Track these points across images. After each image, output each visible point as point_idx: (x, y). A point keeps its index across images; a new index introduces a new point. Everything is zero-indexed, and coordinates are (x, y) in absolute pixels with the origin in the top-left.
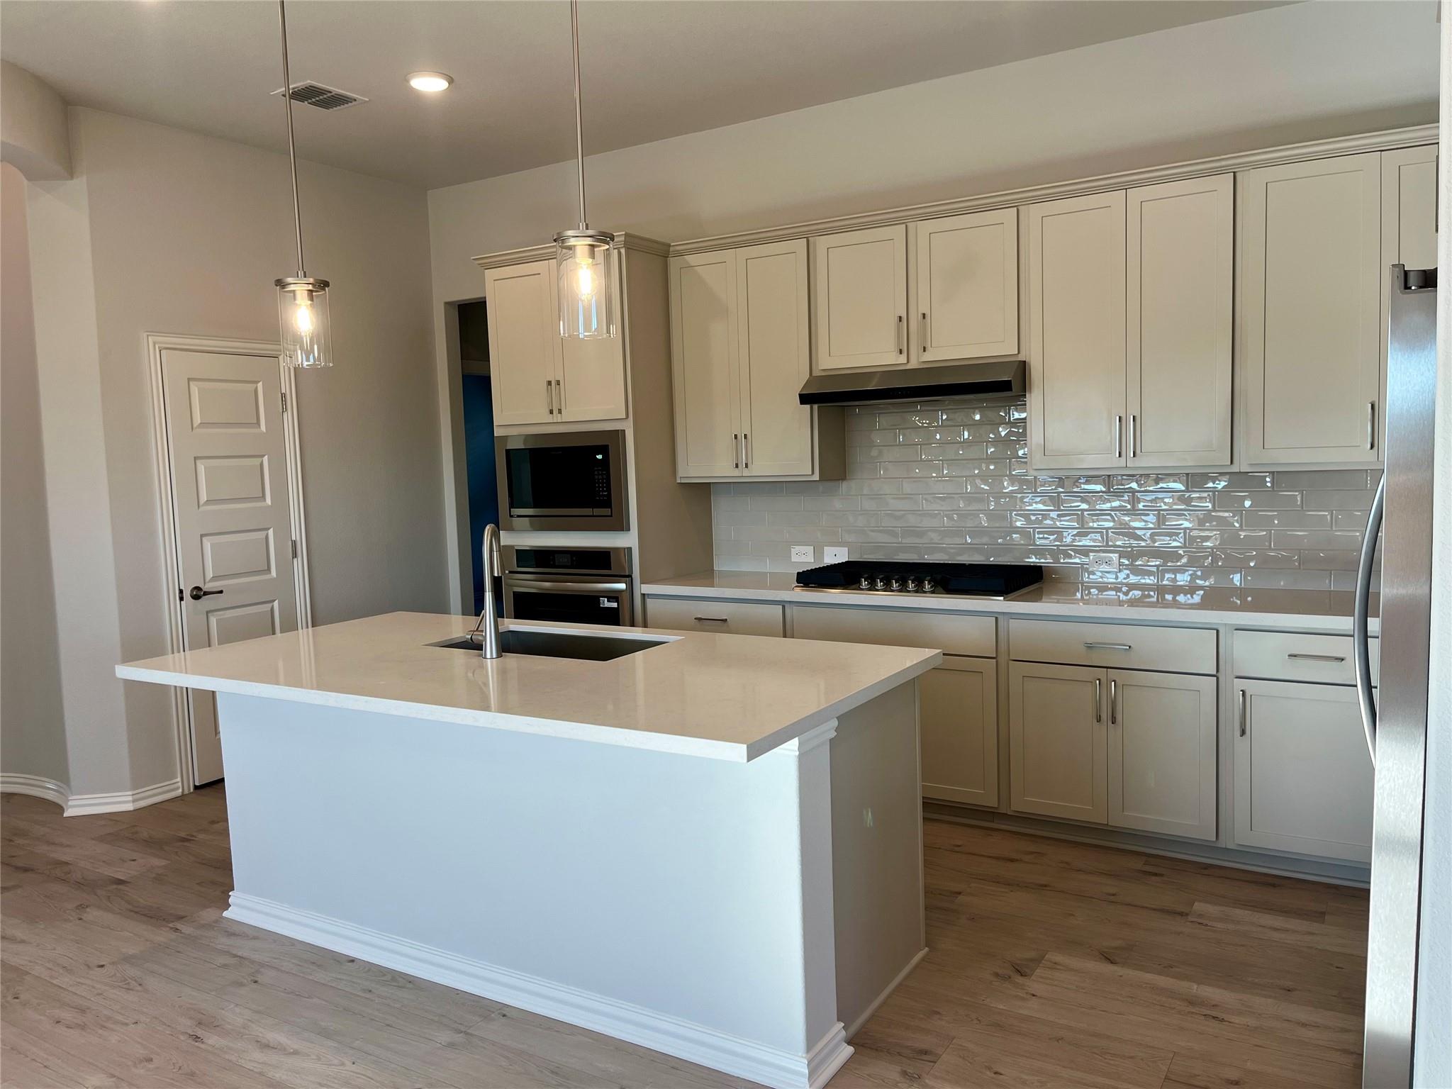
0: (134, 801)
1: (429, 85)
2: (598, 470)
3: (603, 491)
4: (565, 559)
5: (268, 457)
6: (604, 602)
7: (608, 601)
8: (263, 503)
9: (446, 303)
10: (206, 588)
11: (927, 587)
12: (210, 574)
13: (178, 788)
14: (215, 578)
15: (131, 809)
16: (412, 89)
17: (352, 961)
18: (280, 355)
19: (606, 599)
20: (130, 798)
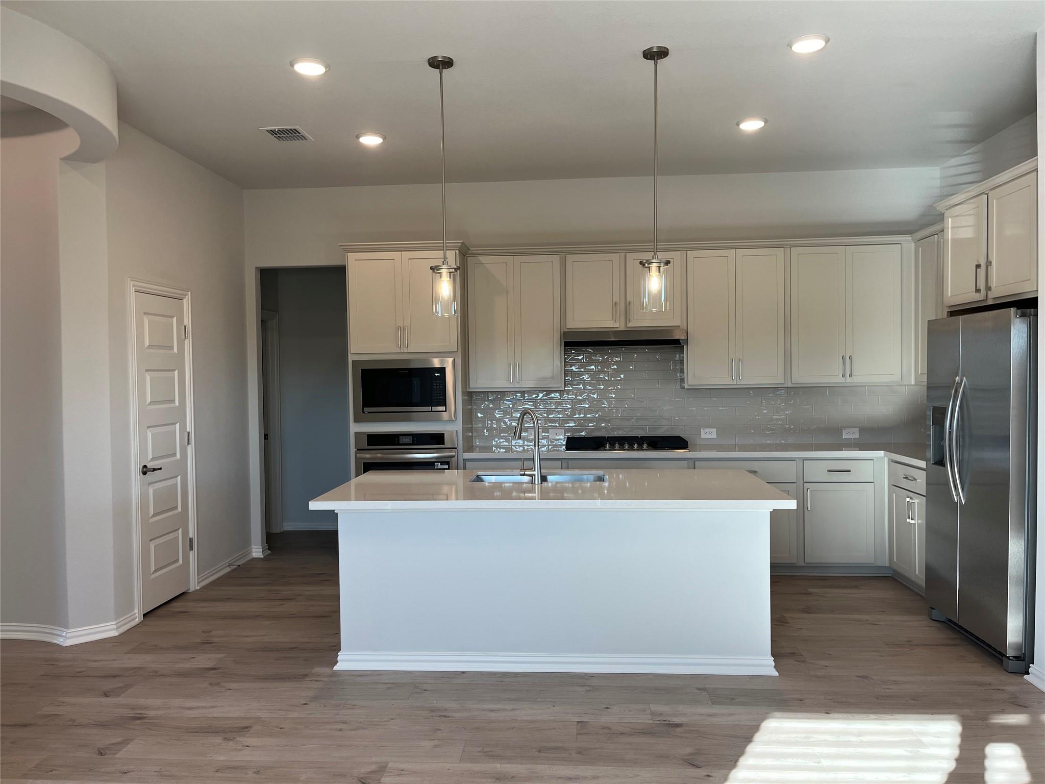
0: (117, 628)
1: (371, 141)
2: (436, 383)
3: (440, 396)
4: (408, 440)
5: (178, 371)
6: (438, 465)
7: (441, 465)
8: (174, 404)
9: (256, 268)
10: (150, 465)
11: (645, 446)
12: (150, 457)
13: (136, 618)
14: (153, 459)
15: (117, 634)
16: (360, 142)
17: (463, 673)
18: (184, 298)
19: (439, 464)
20: (115, 627)
